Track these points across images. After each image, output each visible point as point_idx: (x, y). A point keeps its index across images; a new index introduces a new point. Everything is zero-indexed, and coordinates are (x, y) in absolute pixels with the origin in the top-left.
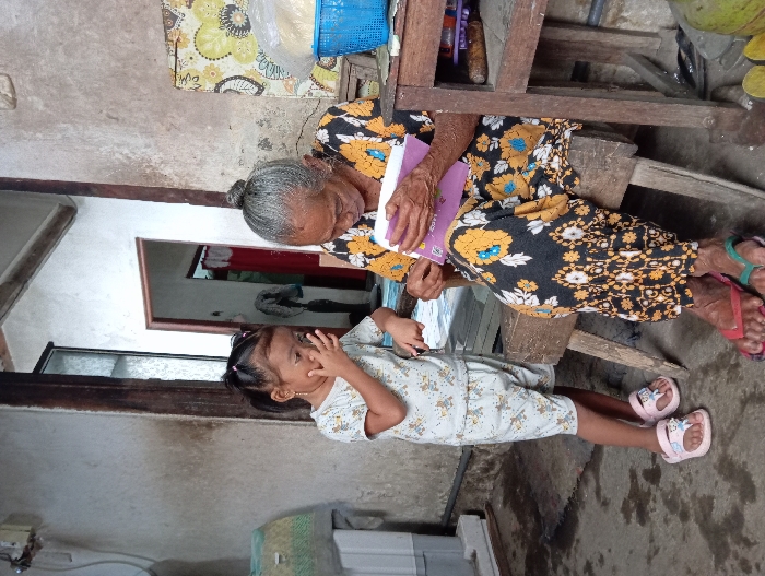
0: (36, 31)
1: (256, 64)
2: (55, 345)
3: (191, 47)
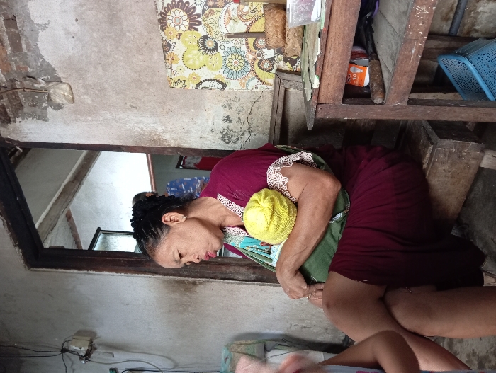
0: (84, 57)
1: (221, 71)
2: (102, 229)
3: (180, 63)
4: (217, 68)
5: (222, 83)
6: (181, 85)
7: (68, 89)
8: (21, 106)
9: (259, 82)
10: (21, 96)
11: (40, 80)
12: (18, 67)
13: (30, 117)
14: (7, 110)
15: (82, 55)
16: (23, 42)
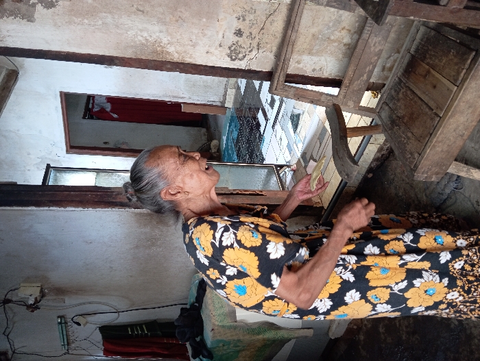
2: (51, 166)
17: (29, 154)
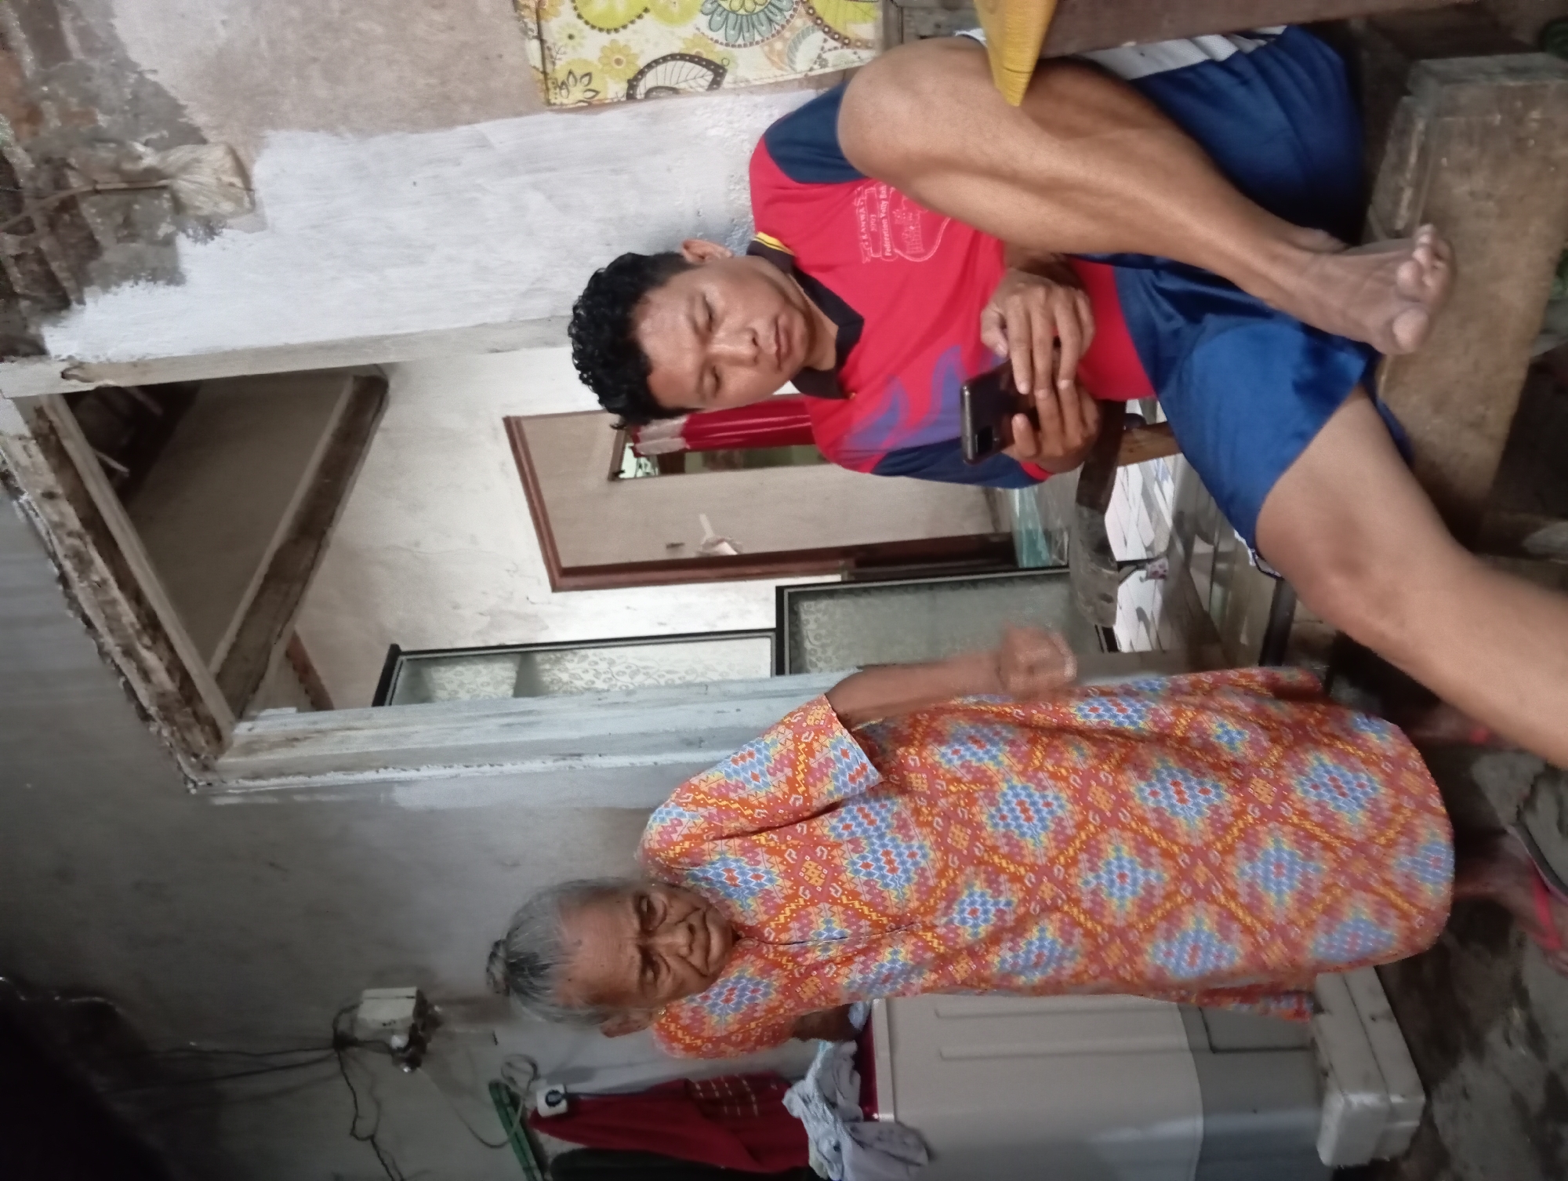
0: (263, 44)
1: (702, 21)
2: (404, 648)
3: (566, 13)
4: (686, 14)
5: (708, 64)
6: (577, 94)
7: (228, 163)
8: (92, 247)
9: (832, 43)
10: (89, 211)
11: (140, 148)
12: (66, 115)
13: (124, 277)
14: (54, 266)
15: (256, 42)
16: (66, 25)
17: (456, 607)
